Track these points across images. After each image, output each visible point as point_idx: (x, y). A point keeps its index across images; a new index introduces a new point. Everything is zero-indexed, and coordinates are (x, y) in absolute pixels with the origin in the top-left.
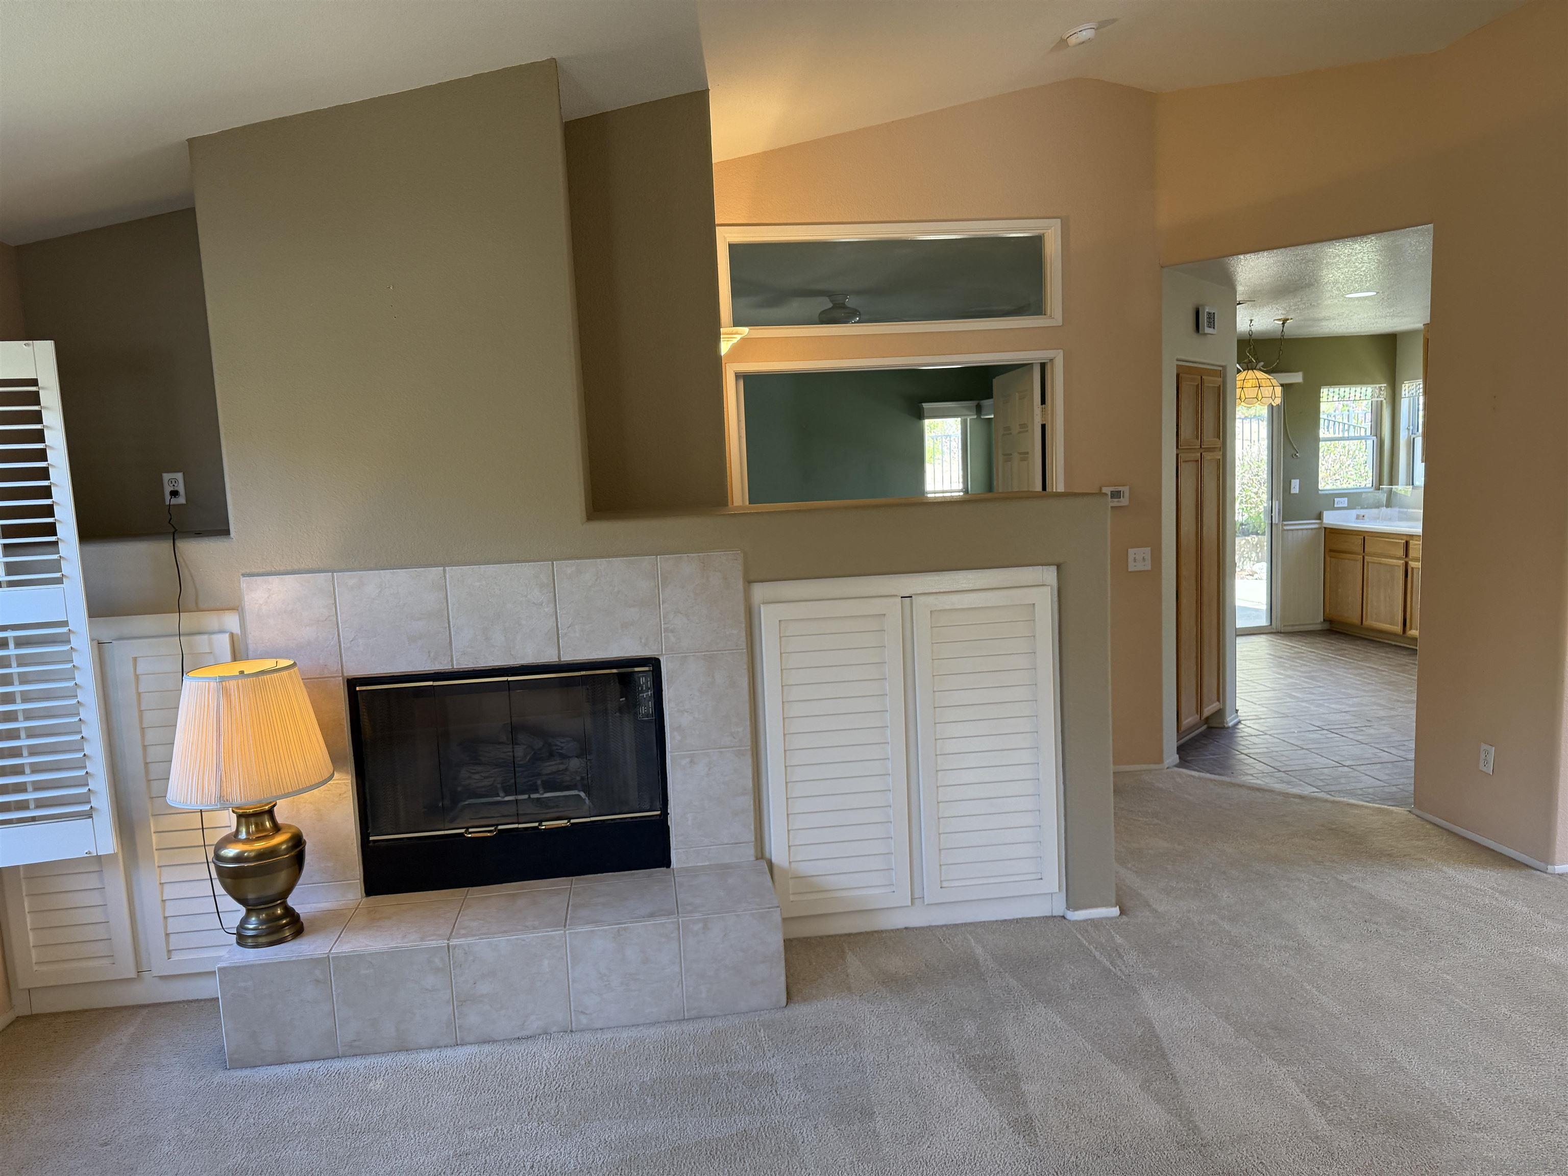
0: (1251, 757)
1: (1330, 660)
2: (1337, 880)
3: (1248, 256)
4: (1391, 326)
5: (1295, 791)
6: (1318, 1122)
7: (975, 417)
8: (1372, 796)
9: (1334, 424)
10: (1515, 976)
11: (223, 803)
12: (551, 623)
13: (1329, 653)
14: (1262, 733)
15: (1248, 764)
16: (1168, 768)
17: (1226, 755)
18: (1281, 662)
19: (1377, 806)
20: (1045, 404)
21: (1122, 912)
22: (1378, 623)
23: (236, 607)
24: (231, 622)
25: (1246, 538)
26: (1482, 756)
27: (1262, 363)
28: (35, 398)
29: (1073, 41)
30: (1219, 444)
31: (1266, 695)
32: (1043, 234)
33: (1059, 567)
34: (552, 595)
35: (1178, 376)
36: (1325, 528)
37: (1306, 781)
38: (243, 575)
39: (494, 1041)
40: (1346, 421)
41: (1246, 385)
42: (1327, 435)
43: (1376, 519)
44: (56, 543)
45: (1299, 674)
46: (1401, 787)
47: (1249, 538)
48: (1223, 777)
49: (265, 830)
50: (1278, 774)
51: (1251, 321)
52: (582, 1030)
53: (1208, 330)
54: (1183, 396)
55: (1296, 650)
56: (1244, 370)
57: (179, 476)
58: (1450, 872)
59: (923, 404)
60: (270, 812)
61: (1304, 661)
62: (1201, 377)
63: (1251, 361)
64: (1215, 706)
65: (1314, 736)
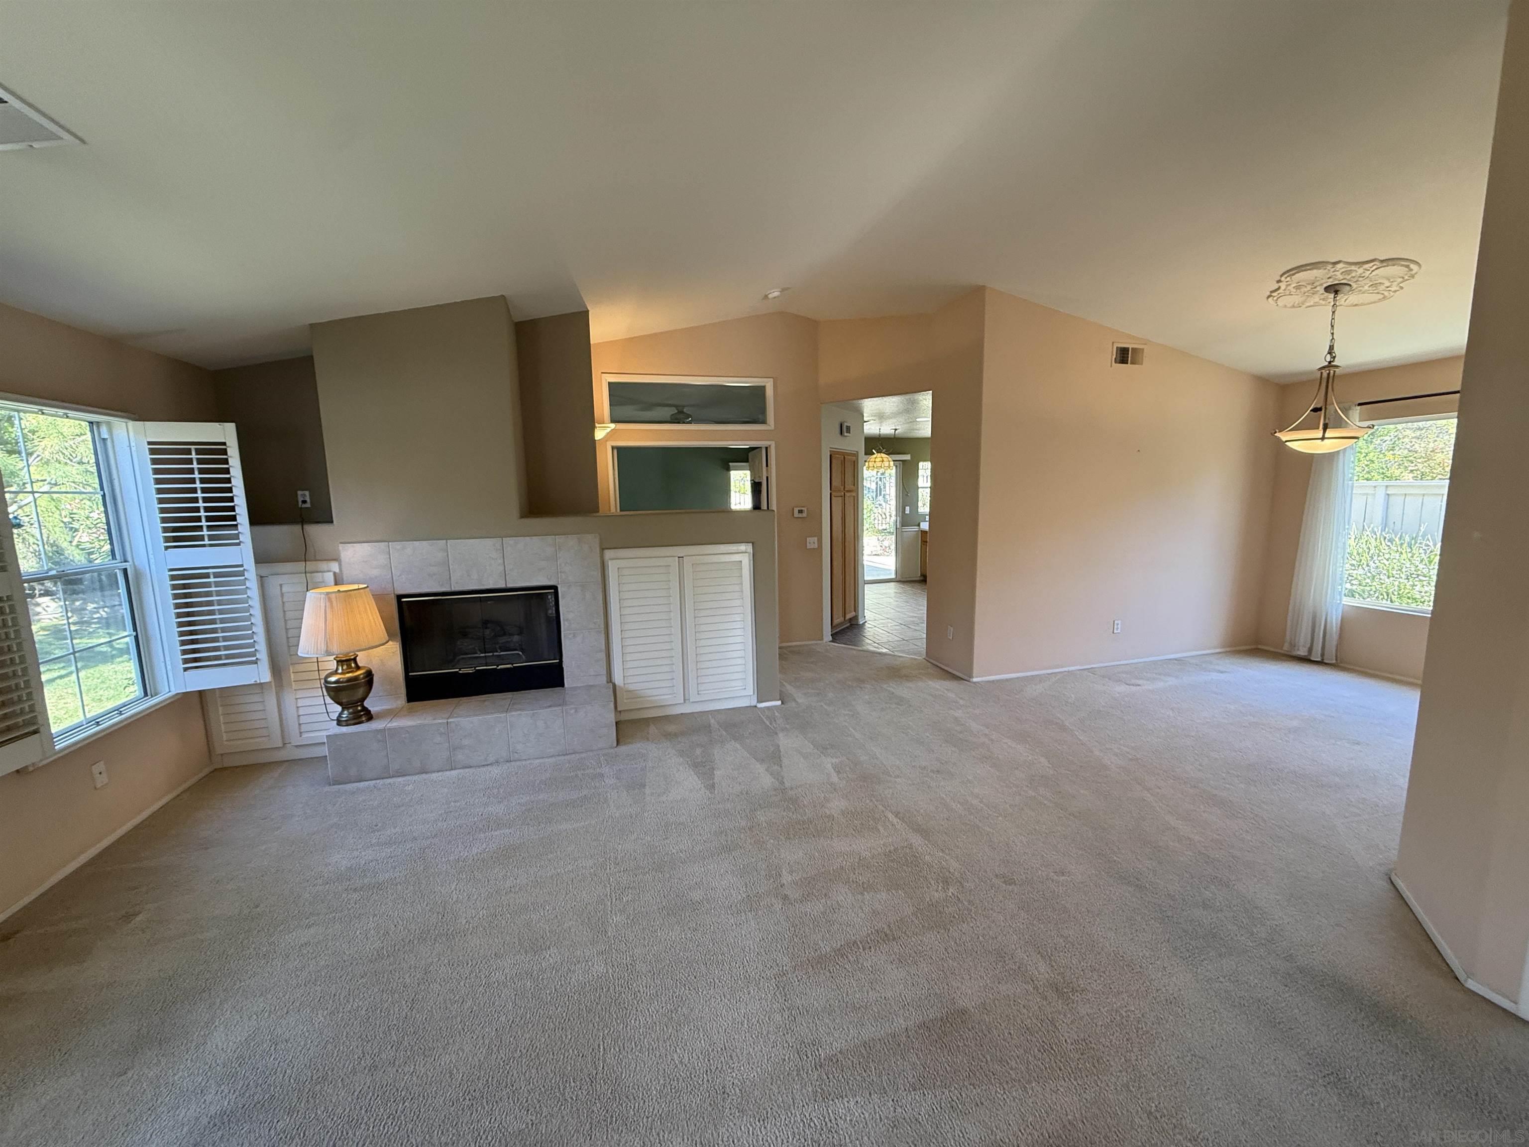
0: (867, 638)
2: (882, 688)
3: (871, 399)
5: (880, 651)
6: (835, 778)
10: (938, 722)
11: (328, 653)
12: (502, 568)
14: (873, 626)
15: (865, 641)
16: (825, 643)
17: (856, 637)
18: (897, 595)
21: (782, 703)
23: (337, 559)
24: (335, 567)
26: (949, 632)
27: (883, 450)
28: (225, 452)
29: (770, 296)
30: (856, 488)
32: (765, 385)
33: (753, 543)
34: (502, 555)
35: (831, 456)
36: (921, 531)
38: (341, 543)
39: (471, 767)
41: (876, 460)
42: (924, 486)
44: (236, 525)
48: (852, 646)
49: (351, 667)
51: (874, 429)
52: (515, 761)
53: (846, 434)
54: (834, 465)
55: (903, 589)
56: (872, 453)
57: (307, 493)
58: (930, 683)
59: (730, 463)
60: (355, 660)
62: (844, 457)
63: (876, 449)
64: (853, 614)
65: (897, 627)
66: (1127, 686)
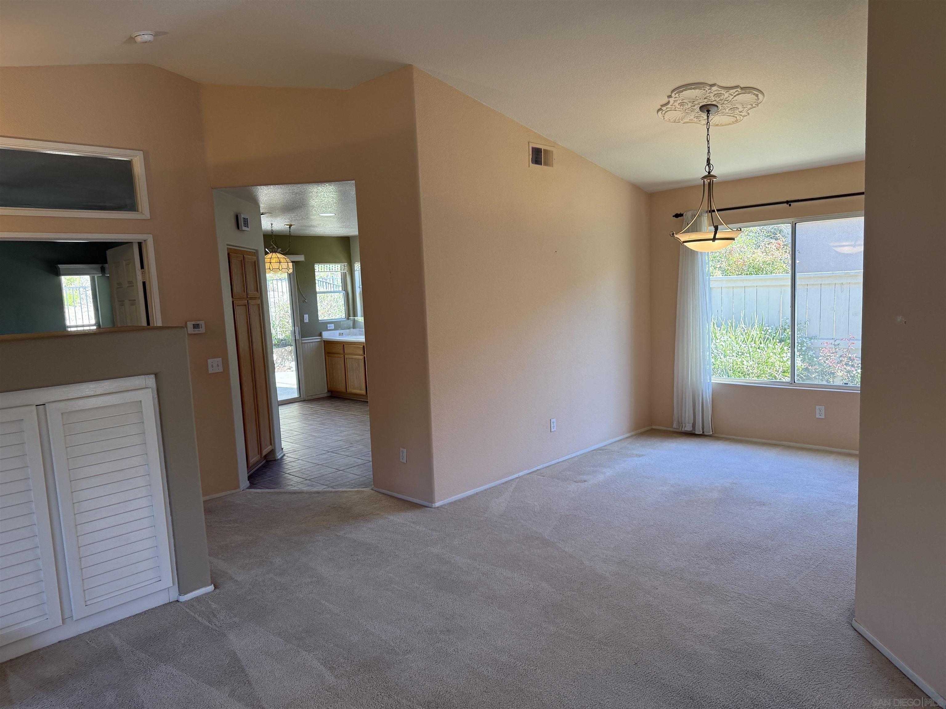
0: (291, 475)
1: (331, 413)
2: (337, 536)
3: (262, 187)
4: (346, 232)
5: (315, 489)
6: (330, 678)
7: (101, 275)
8: (354, 485)
9: (326, 284)
10: (420, 565)
13: (332, 409)
14: (296, 460)
15: (289, 479)
16: (243, 490)
17: (277, 476)
18: (307, 417)
19: (356, 489)
20: (143, 268)
21: (216, 587)
22: (354, 390)
25: (285, 348)
26: (401, 454)
27: (280, 249)
29: (139, 39)
30: (258, 295)
31: (299, 437)
32: (132, 160)
33: (156, 375)
35: (228, 254)
36: (324, 341)
37: (321, 483)
40: (331, 282)
41: (272, 261)
42: (322, 290)
43: (349, 334)
45: (316, 422)
46: (368, 477)
47: (286, 348)
48: (275, 490)
50: (305, 482)
51: (272, 224)
53: (244, 228)
54: (233, 267)
55: (314, 409)
56: (271, 253)
59: (59, 265)
61: (319, 415)
62: (243, 256)
63: (274, 248)
64: (269, 448)
65: (324, 456)
66: (576, 484)
